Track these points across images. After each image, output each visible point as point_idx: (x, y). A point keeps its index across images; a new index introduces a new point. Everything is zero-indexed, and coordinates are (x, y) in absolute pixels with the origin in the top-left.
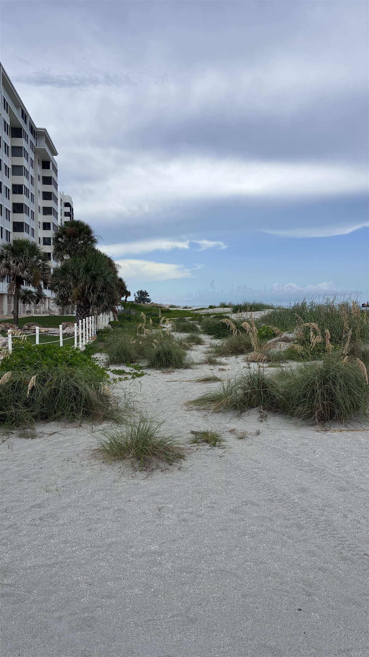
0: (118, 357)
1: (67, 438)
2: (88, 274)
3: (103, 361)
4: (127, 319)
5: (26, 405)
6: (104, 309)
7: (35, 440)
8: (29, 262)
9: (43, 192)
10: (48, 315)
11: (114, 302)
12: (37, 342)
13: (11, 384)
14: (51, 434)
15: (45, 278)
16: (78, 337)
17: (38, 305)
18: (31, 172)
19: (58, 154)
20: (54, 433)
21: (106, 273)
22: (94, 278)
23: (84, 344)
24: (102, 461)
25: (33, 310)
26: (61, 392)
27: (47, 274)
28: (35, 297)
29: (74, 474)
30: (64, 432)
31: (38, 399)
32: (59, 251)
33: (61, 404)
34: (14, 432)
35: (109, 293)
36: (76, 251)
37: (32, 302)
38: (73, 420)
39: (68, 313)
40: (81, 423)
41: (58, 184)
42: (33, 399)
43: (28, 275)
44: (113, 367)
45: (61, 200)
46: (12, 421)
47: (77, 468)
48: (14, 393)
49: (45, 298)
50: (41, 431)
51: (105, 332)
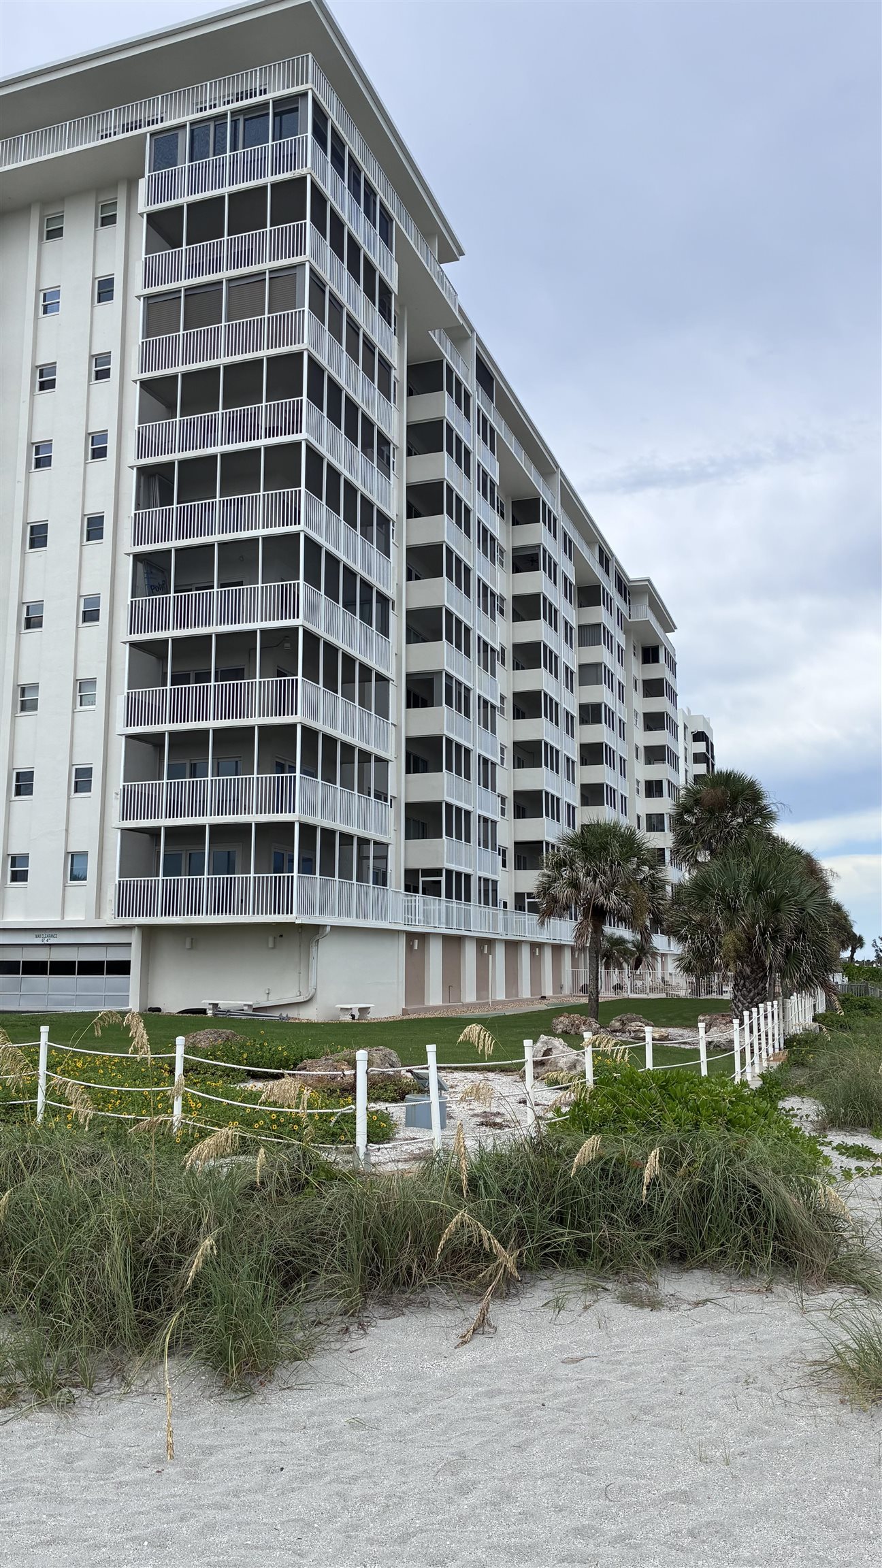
0: (849, 1109)
1: (738, 1318)
2: (760, 898)
3: (809, 1119)
4: (860, 1008)
5: (635, 1219)
6: (802, 982)
7: (659, 1314)
8: (619, 872)
9: (645, 714)
10: (663, 995)
11: (827, 964)
12: (649, 1064)
13: (599, 1166)
14: (697, 1304)
15: (657, 908)
16: (743, 1052)
17: (638, 972)
18: (619, 674)
19: (676, 628)
20: (705, 1302)
21: (805, 892)
22: (775, 906)
23: (757, 1071)
24: (839, 1397)
25: (627, 982)
26: (716, 1193)
27: (662, 899)
28: (632, 954)
29: (767, 1423)
30: (730, 1301)
31: (663, 1209)
32: (686, 844)
33: (718, 1226)
34: (609, 1286)
35: (814, 943)
36: (727, 843)
37: (625, 965)
38: (749, 1272)
39: (709, 993)
40: (771, 1281)
41: (677, 692)
42: (649, 1206)
43: (619, 904)
44: (838, 1137)
45: (685, 727)
46: (602, 1258)
47: (773, 1408)
48: (606, 1188)
49: (654, 955)
50: (671, 1293)
51: (806, 1042)
